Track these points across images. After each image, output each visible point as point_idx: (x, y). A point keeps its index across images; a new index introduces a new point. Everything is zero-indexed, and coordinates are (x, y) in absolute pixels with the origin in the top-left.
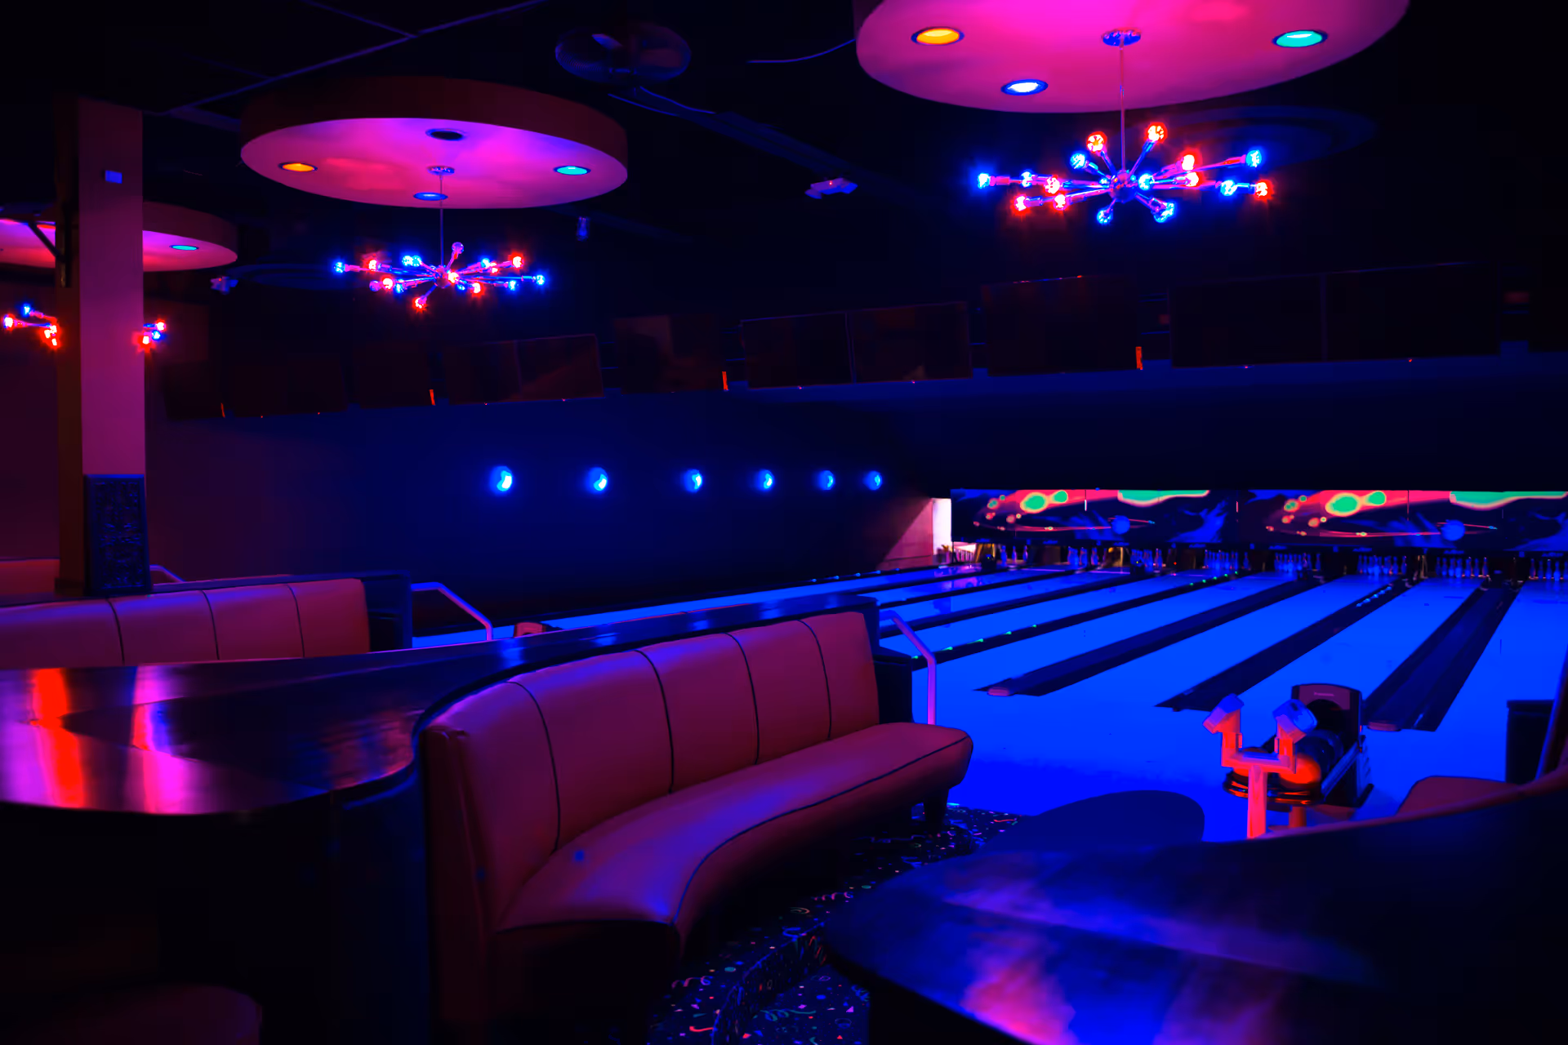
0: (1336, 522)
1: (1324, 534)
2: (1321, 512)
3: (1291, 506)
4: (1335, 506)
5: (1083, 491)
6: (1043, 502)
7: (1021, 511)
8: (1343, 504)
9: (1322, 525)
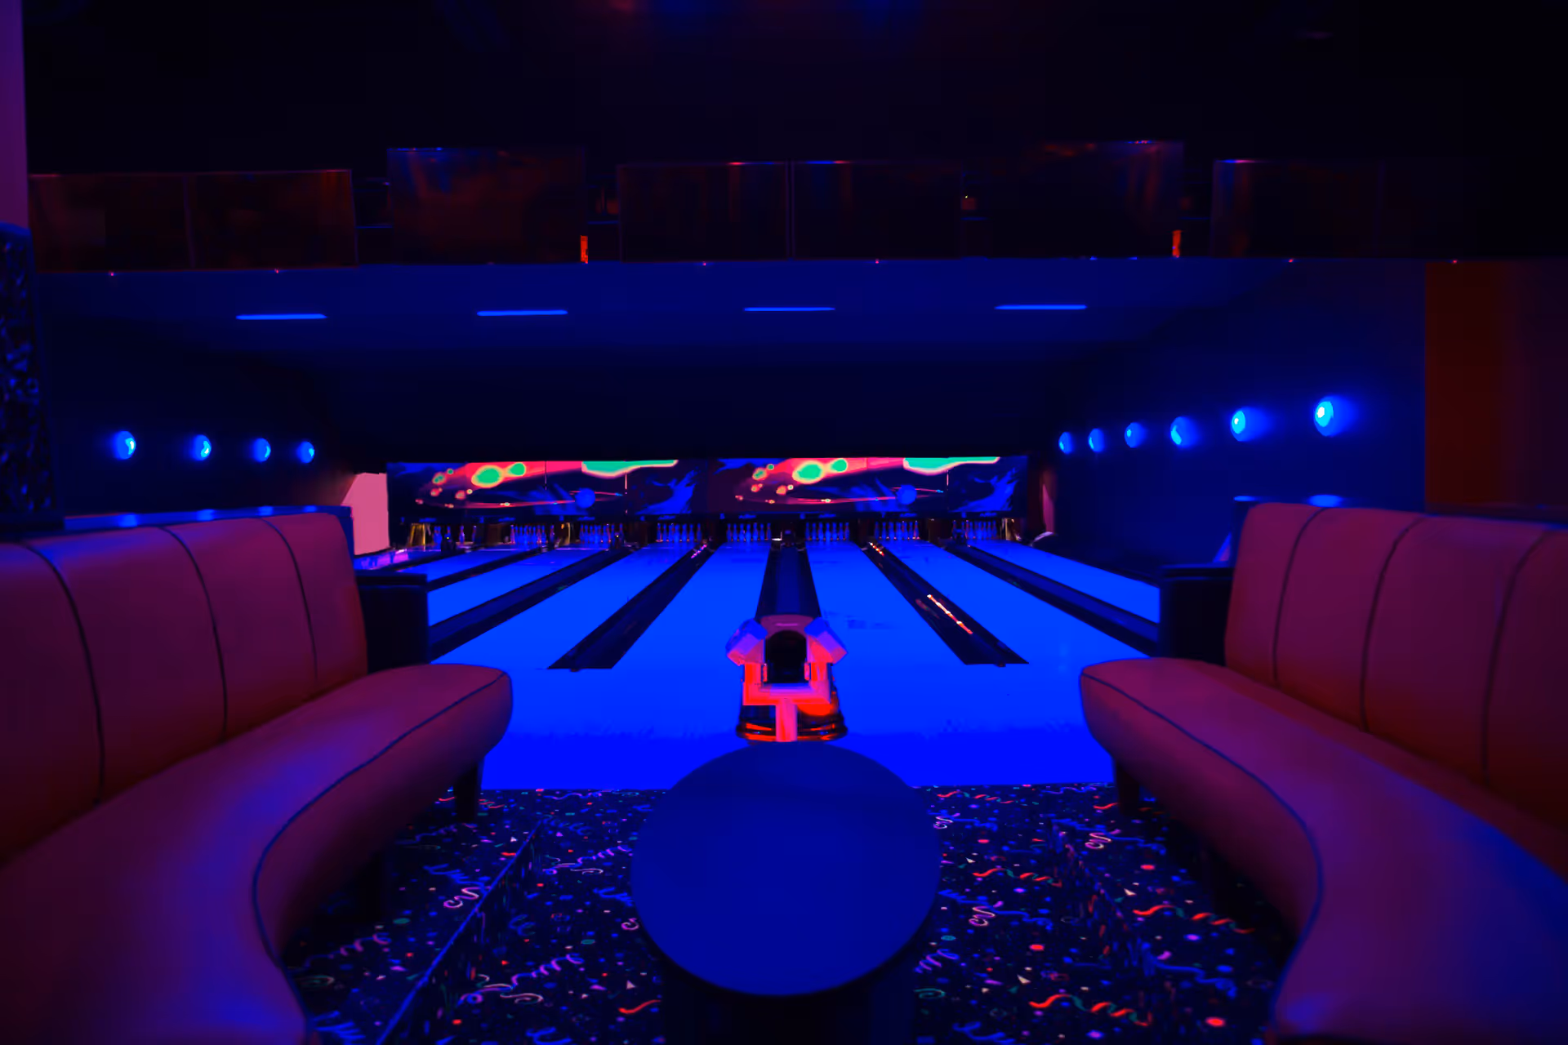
0: (802, 490)
1: (792, 501)
2: (789, 480)
3: (760, 474)
4: (802, 474)
5: (543, 463)
6: (498, 476)
7: (472, 486)
8: (809, 471)
9: (789, 493)
